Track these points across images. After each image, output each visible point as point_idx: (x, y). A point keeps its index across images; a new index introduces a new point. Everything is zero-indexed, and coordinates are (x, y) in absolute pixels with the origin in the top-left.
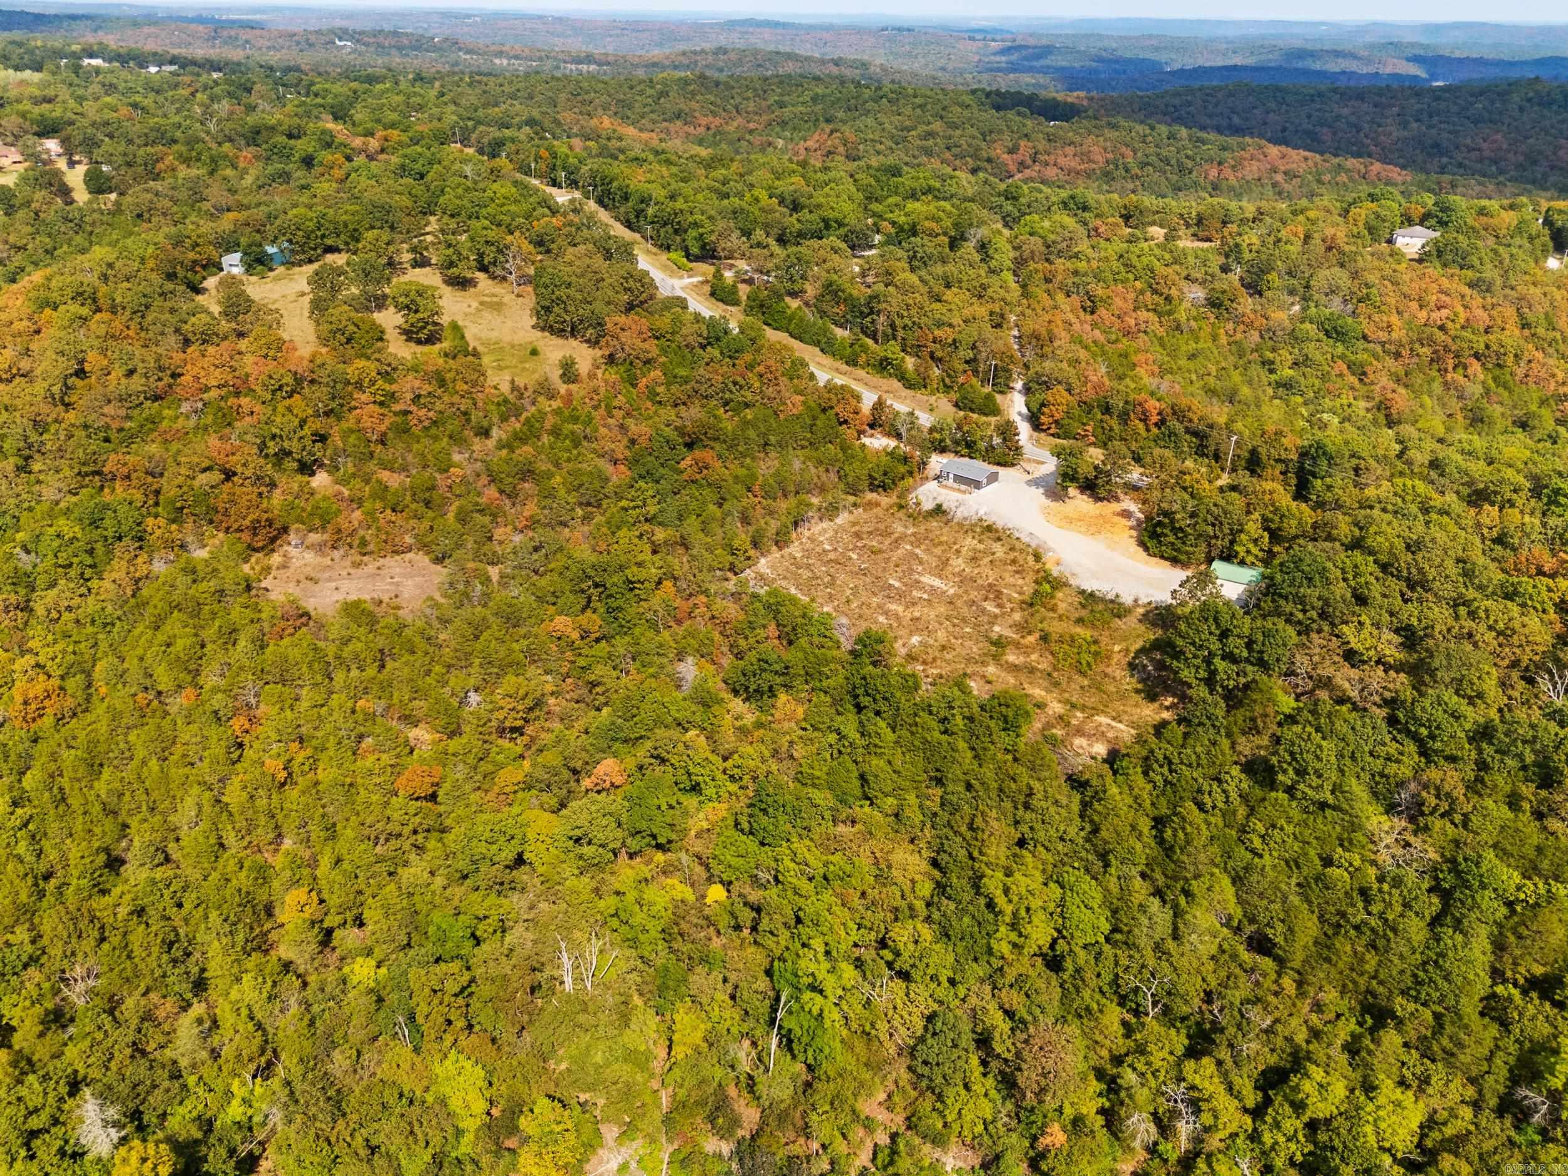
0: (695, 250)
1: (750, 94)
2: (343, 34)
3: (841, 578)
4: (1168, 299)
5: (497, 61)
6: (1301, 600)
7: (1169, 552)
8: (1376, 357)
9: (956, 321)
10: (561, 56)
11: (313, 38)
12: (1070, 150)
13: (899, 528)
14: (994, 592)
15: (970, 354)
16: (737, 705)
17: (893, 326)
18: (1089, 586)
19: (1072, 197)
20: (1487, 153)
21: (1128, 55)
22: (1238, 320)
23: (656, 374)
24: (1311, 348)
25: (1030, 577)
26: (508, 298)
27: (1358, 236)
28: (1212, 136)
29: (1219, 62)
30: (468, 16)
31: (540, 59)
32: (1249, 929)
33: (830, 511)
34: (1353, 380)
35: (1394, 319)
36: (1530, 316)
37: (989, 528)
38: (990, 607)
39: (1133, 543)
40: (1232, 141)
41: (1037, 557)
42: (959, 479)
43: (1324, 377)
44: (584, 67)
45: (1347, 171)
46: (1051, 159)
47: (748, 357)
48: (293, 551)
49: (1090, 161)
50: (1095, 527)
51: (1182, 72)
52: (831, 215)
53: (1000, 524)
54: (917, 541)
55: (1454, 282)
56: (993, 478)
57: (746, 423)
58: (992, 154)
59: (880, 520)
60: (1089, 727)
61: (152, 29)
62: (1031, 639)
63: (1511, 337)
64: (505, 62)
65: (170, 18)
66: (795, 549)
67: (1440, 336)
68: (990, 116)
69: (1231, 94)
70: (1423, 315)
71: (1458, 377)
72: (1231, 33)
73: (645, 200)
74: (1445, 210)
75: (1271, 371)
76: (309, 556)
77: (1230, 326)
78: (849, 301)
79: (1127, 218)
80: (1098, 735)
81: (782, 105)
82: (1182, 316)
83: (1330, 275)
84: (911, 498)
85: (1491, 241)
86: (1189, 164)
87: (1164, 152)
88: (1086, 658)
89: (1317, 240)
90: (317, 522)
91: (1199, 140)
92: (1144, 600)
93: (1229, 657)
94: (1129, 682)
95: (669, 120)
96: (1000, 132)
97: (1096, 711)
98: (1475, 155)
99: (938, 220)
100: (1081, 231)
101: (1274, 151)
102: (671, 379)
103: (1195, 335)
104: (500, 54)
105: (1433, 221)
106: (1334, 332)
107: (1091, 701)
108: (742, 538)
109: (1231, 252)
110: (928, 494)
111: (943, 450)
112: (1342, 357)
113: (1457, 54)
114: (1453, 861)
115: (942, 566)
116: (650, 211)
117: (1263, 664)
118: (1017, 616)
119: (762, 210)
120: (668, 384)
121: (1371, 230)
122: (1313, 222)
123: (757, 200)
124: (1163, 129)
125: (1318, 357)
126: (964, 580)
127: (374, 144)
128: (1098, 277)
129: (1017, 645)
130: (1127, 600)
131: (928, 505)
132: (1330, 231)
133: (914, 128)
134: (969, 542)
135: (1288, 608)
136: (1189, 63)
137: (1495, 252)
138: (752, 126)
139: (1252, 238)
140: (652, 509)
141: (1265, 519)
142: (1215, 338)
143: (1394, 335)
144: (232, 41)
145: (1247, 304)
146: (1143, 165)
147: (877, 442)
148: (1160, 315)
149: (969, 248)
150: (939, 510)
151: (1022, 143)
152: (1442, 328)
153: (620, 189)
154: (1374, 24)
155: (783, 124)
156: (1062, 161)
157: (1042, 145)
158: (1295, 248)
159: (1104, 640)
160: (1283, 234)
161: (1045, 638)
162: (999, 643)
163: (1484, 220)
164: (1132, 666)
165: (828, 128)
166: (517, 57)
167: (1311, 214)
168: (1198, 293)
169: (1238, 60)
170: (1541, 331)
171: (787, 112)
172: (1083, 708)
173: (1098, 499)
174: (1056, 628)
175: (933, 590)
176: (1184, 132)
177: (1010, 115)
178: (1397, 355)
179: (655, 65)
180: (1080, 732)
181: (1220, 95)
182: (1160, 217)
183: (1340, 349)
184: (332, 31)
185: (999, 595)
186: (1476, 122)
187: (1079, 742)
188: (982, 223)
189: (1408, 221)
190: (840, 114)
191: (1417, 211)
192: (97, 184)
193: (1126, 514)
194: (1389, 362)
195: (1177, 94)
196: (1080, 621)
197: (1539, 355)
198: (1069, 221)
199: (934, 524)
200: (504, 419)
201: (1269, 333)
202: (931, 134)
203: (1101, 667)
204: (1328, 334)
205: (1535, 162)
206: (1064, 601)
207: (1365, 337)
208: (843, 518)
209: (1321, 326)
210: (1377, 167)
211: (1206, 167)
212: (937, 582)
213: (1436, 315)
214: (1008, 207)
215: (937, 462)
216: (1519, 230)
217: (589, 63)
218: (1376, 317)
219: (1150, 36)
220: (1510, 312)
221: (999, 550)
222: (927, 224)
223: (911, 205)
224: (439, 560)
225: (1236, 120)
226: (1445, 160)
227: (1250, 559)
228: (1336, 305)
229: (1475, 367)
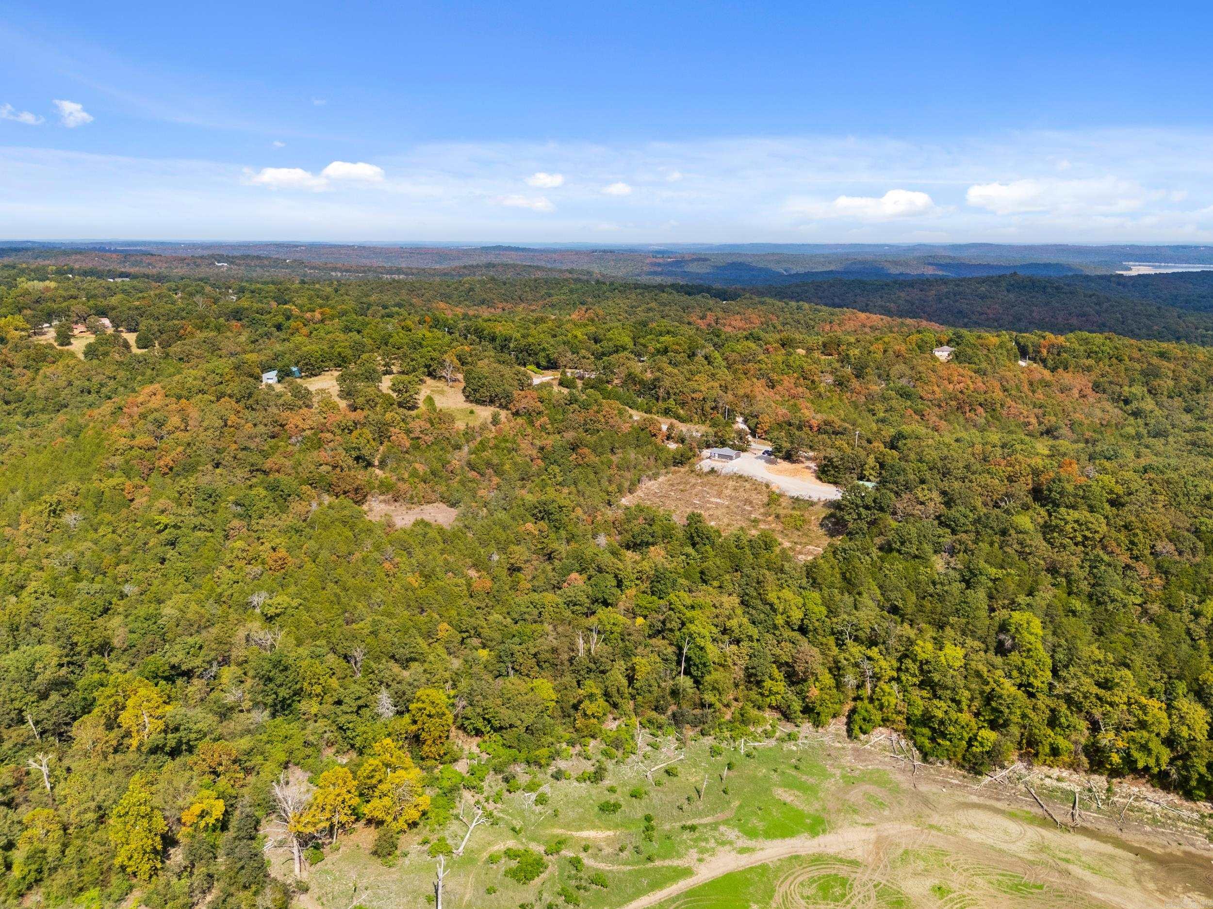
0: (544, 363)
1: (527, 289)
2: (221, 258)
3: (668, 502)
4: (813, 382)
5: (333, 274)
6: (896, 482)
7: (832, 479)
8: (928, 407)
9: (703, 388)
10: (379, 270)
11: (199, 261)
12: (738, 317)
13: (693, 481)
14: (748, 502)
15: (714, 404)
16: (629, 554)
17: (668, 393)
18: (795, 494)
19: (751, 334)
20: (991, 316)
21: (761, 265)
22: (853, 391)
23: (545, 419)
24: (894, 403)
25: (765, 495)
26: (446, 388)
27: (913, 350)
28: (824, 308)
29: (820, 269)
30: (297, 246)
31: (364, 272)
32: (888, 605)
33: (655, 477)
34: (918, 417)
35: (936, 388)
36: (1008, 386)
37: (740, 477)
38: (748, 508)
39: (814, 479)
40: (837, 310)
41: (767, 486)
42: (720, 456)
43: (902, 416)
44: (396, 277)
45: (907, 326)
46: (727, 322)
47: (595, 408)
48: (374, 504)
49: (751, 323)
50: (795, 474)
51: (797, 275)
52: (618, 343)
53: (745, 474)
54: (703, 485)
55: (966, 371)
56: (738, 456)
57: (602, 438)
58: (691, 320)
59: (682, 478)
60: (804, 551)
61: (79, 257)
62: (770, 518)
63: (998, 395)
64: (339, 274)
65: (94, 249)
66: (639, 493)
67: (960, 396)
68: (685, 298)
69: (831, 286)
70: (951, 386)
71: (972, 415)
72: (826, 252)
73: (508, 339)
74: (959, 337)
75: (874, 415)
76: (383, 506)
77: (849, 394)
78: (642, 382)
79: (783, 345)
80: (809, 553)
81: (550, 295)
82: (822, 390)
83: (899, 368)
84: (697, 467)
85: (985, 352)
86: (813, 323)
87: (796, 317)
88: (799, 523)
89: (890, 352)
90: (384, 489)
91: (816, 310)
92: (823, 499)
93: (867, 508)
94: (821, 532)
95: (478, 305)
96: (694, 307)
97: (806, 544)
98: (983, 317)
99: (680, 345)
100: (760, 350)
101: (862, 316)
102: (553, 421)
103: (829, 399)
104: (335, 269)
105: (954, 344)
106: (905, 395)
107: (804, 541)
108: (612, 488)
109: (845, 360)
110: (705, 465)
111: (708, 446)
112: (911, 407)
113: (974, 262)
114: (969, 567)
115: (719, 495)
116: (512, 345)
117: (881, 509)
118: (762, 510)
119: (580, 341)
120: (552, 424)
121: (919, 347)
122: (887, 343)
123: (576, 337)
124: (793, 304)
125: (897, 406)
126: (731, 498)
127: (317, 316)
128: (773, 370)
129: (765, 521)
130: (815, 500)
131: (706, 469)
132: (897, 347)
133: (640, 306)
134: (731, 483)
135: (891, 486)
136: (801, 270)
137: (987, 356)
138: (532, 308)
139: (855, 352)
140: (560, 479)
141: (876, 458)
142: (841, 400)
143: (937, 396)
144: (135, 264)
145: (855, 383)
146: (784, 324)
147: (672, 446)
148: (810, 389)
149: (699, 358)
150: (713, 471)
151: (709, 313)
152: (961, 392)
153: (489, 334)
154: (920, 245)
155: (553, 306)
156: (734, 323)
157: (720, 314)
158: (879, 356)
159: (806, 514)
160: (872, 348)
161: (778, 517)
162: (756, 521)
163: (980, 341)
164: (821, 525)
165: (584, 308)
166: (347, 271)
167: (886, 340)
168: (830, 379)
169: (832, 268)
170: (1013, 392)
171: (555, 299)
172: (801, 544)
173: (793, 462)
174: (782, 512)
175: (717, 504)
176: (806, 306)
177: (699, 297)
178: (940, 406)
179: (445, 274)
180: (800, 553)
181: (825, 286)
182: (801, 344)
183: (909, 403)
184: (213, 256)
185: (751, 503)
186: (982, 298)
187: (800, 557)
188: (703, 347)
189: (940, 344)
190: (590, 300)
191: (945, 338)
192: (143, 343)
193: (808, 468)
194: (936, 409)
195: (797, 286)
196: (794, 508)
197: (1013, 404)
198: (753, 345)
199: (711, 477)
200: (468, 442)
201: (870, 397)
202: (650, 310)
203: (806, 527)
204: (901, 396)
205: (1020, 320)
206: (784, 502)
207: (921, 398)
208: (661, 479)
209: (897, 392)
210: (924, 323)
211: (823, 324)
212: (718, 500)
213: (958, 386)
214: (716, 340)
215: (706, 452)
216: (1001, 346)
217: (399, 274)
218: (926, 388)
219: (773, 254)
220: (996, 384)
221: (747, 485)
222: (674, 347)
223: (662, 339)
224: (453, 505)
225: (837, 300)
226: (966, 320)
227: (871, 478)
228: (904, 382)
229: (980, 410)
